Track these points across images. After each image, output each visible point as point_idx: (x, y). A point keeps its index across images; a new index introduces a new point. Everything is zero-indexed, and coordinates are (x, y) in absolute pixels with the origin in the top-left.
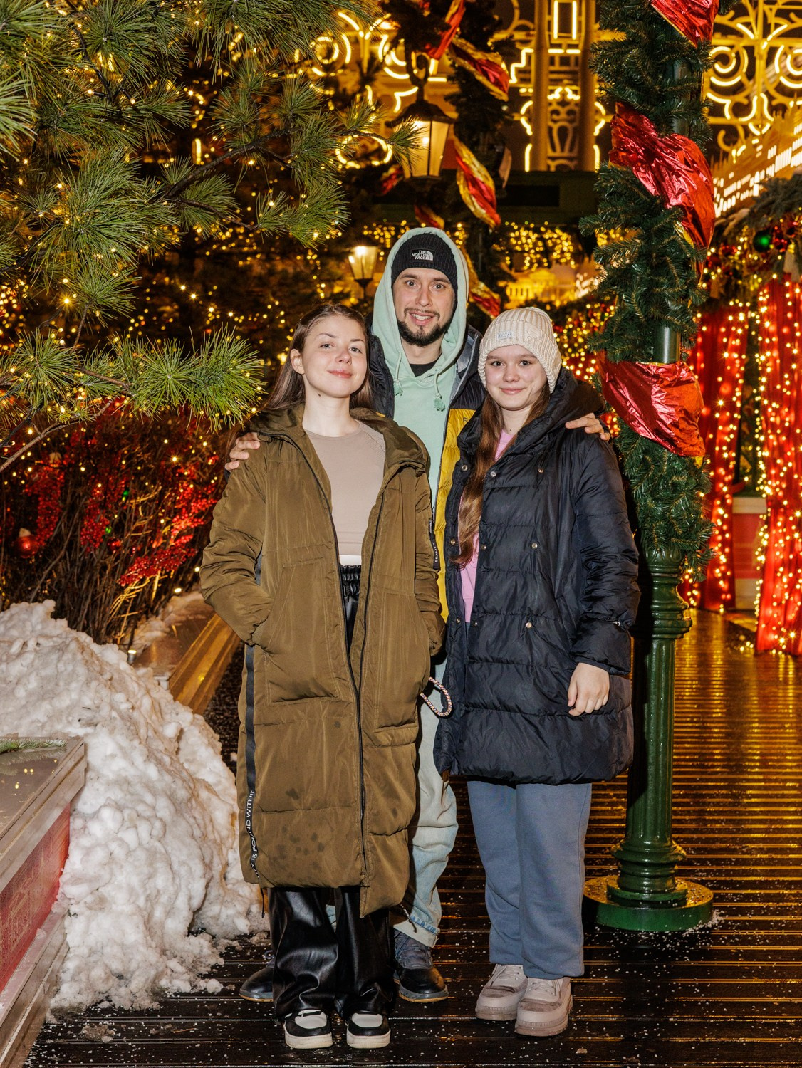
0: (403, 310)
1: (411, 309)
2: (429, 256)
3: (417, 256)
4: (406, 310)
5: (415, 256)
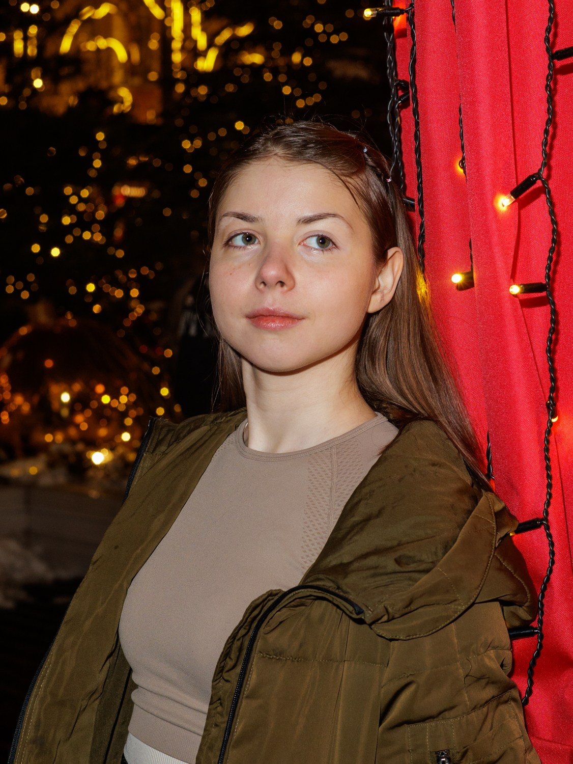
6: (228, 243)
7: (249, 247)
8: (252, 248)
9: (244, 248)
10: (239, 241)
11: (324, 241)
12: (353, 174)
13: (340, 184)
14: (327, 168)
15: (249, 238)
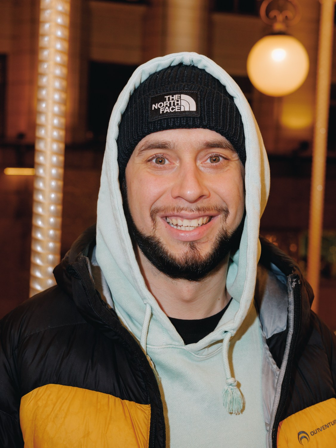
2: (187, 104)
5: (159, 107)
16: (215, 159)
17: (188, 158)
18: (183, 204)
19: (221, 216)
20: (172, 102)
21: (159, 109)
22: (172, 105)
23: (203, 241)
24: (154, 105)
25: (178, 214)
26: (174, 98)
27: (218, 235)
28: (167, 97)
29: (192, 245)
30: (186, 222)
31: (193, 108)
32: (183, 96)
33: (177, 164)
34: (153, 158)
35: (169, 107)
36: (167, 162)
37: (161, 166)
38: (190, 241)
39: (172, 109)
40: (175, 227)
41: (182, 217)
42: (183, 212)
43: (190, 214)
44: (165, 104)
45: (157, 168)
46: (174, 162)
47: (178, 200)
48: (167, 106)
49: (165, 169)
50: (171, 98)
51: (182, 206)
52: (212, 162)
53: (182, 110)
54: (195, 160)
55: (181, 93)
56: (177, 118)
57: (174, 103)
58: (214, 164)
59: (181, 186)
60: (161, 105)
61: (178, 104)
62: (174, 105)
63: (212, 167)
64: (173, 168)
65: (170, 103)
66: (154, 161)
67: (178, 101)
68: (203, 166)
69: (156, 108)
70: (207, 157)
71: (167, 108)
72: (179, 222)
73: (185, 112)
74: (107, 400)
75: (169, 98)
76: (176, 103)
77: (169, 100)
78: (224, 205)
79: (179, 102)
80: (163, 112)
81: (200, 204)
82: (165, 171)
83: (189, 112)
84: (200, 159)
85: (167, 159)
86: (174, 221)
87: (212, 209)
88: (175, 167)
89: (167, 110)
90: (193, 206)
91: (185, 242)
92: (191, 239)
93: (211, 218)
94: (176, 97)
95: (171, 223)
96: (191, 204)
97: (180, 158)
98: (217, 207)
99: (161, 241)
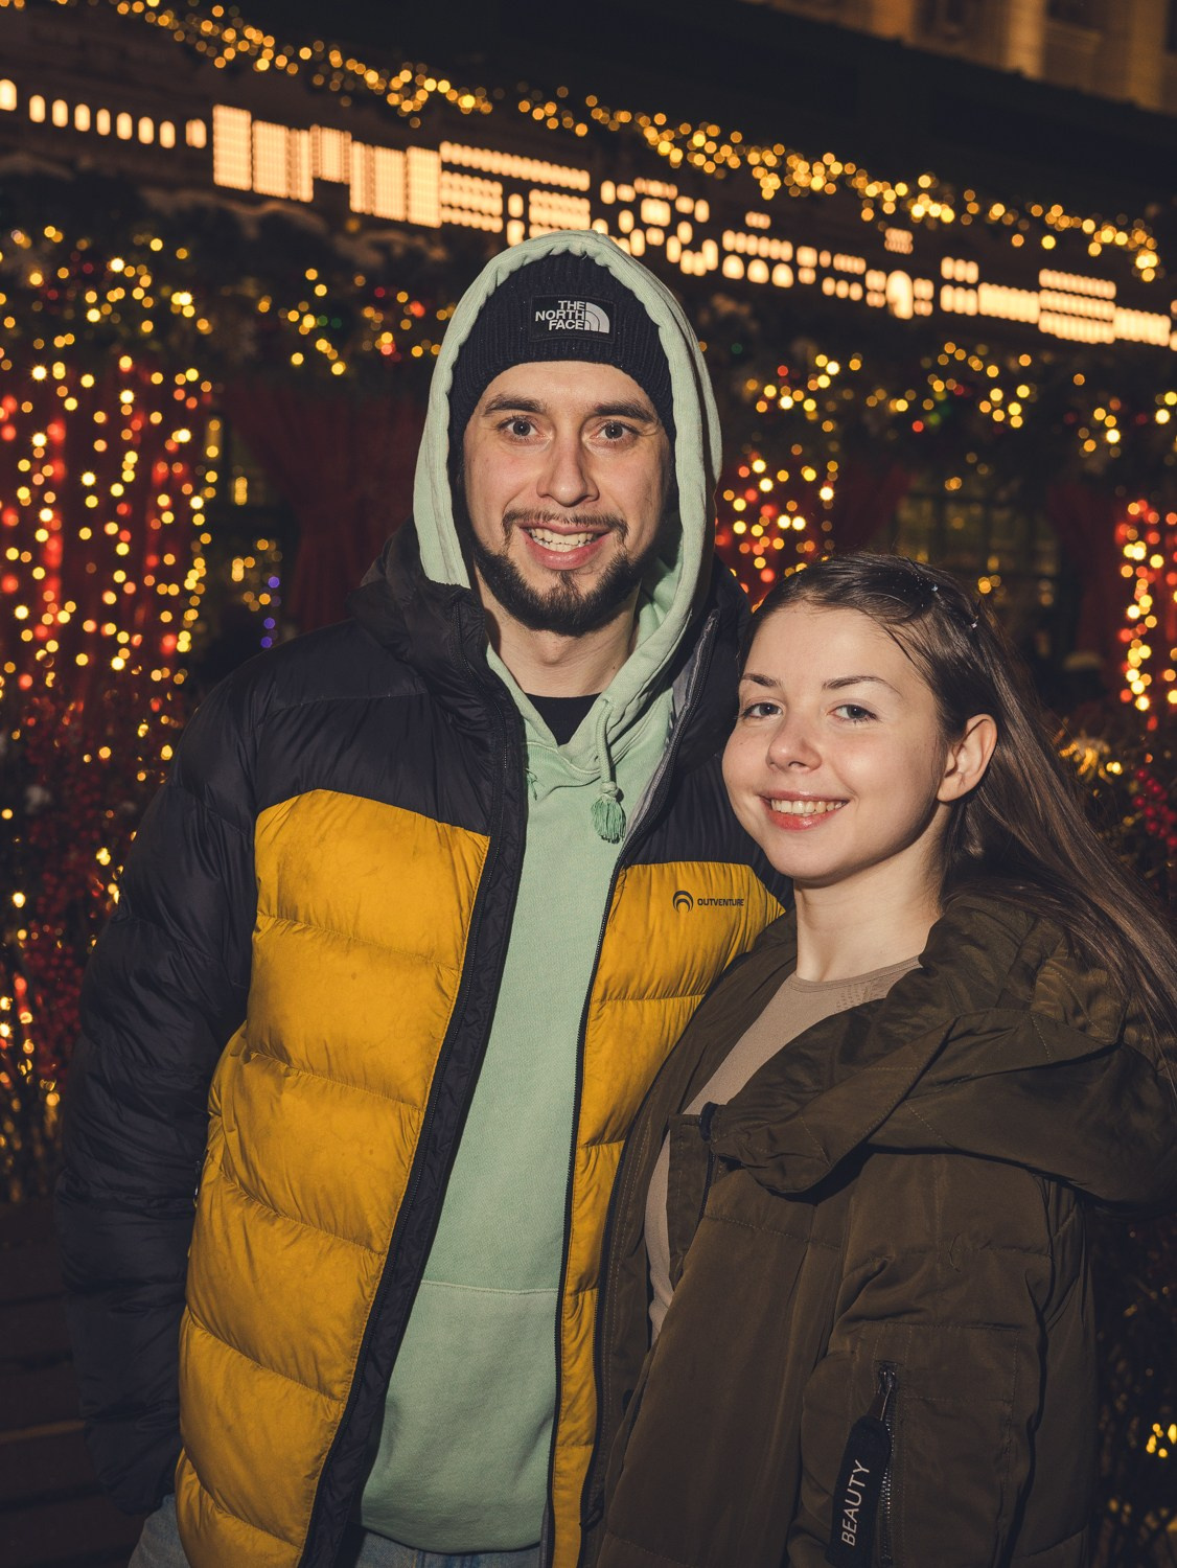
0: (497, 519)
1: (525, 515)
2: (596, 320)
3: (554, 320)
4: (509, 519)
5: (548, 318)
6: (748, 712)
7: (768, 717)
8: (773, 718)
9: (761, 718)
10: (757, 712)
11: (857, 712)
12: (905, 620)
13: (885, 635)
14: (866, 613)
15: (768, 709)
16: (614, 431)
17: (567, 429)
18: (553, 508)
19: (613, 535)
20: (571, 312)
21: (547, 321)
22: (570, 317)
23: (582, 571)
24: (538, 313)
25: (545, 524)
26: (574, 305)
27: (611, 564)
28: (562, 303)
29: (566, 576)
30: (557, 538)
31: (605, 329)
32: (589, 306)
33: (550, 436)
34: (510, 421)
35: (565, 321)
36: (533, 432)
37: (523, 438)
38: (562, 571)
39: (570, 324)
40: (541, 543)
41: (553, 530)
42: (553, 522)
43: (564, 526)
44: (558, 315)
45: (515, 440)
46: (544, 431)
47: (546, 501)
48: (561, 317)
49: (528, 443)
50: (569, 305)
51: (551, 512)
52: (609, 437)
53: (587, 328)
54: (580, 434)
55: (586, 301)
56: (577, 341)
57: (574, 314)
58: (614, 440)
59: (552, 478)
60: (551, 315)
61: (580, 318)
62: (573, 318)
63: (606, 445)
64: (542, 443)
65: (567, 314)
66: (510, 427)
67: (580, 312)
68: (592, 444)
69: (543, 319)
70: (599, 428)
71: (561, 321)
72: (548, 535)
73: (590, 332)
74: (412, 820)
75: (566, 305)
76: (577, 314)
77: (565, 308)
78: (620, 516)
79: (583, 315)
80: (554, 327)
81: (579, 511)
82: (526, 448)
83: (598, 333)
84: (589, 430)
85: (534, 427)
86: (539, 533)
87: (600, 522)
88: (546, 441)
89: (561, 325)
90: (570, 513)
91: (554, 571)
92: (564, 567)
93: (599, 535)
94: (577, 305)
95: (534, 535)
96: (565, 509)
97: (554, 427)
98: (607, 518)
99: (516, 565)
